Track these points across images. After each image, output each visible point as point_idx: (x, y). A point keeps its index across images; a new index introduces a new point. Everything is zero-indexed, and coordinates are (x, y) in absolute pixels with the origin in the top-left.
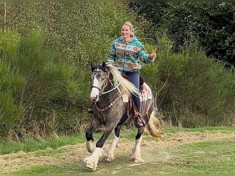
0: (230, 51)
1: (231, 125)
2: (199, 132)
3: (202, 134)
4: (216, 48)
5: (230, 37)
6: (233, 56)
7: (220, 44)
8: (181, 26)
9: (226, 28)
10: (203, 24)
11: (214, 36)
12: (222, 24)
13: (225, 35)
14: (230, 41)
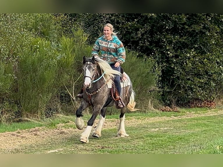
0: (143, 42)
1: (145, 112)
2: (115, 119)
3: (118, 120)
4: (130, 39)
5: (142, 29)
6: (146, 46)
7: (133, 35)
8: (97, 20)
9: (138, 21)
10: (116, 17)
11: (127, 28)
12: (134, 17)
13: (137, 27)
14: (142, 33)
